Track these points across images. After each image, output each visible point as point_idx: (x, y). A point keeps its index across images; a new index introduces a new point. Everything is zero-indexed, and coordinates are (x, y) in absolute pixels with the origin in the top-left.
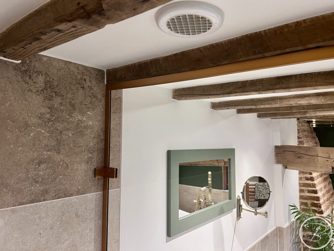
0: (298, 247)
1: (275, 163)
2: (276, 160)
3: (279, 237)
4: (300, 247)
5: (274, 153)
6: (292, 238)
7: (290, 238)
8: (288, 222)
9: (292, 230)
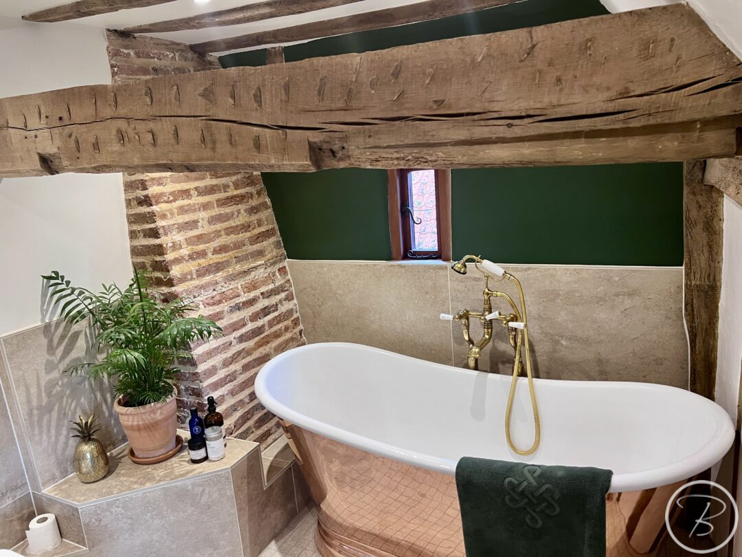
6: (63, 358)
7: (43, 357)
8: (43, 320)
9: (63, 337)
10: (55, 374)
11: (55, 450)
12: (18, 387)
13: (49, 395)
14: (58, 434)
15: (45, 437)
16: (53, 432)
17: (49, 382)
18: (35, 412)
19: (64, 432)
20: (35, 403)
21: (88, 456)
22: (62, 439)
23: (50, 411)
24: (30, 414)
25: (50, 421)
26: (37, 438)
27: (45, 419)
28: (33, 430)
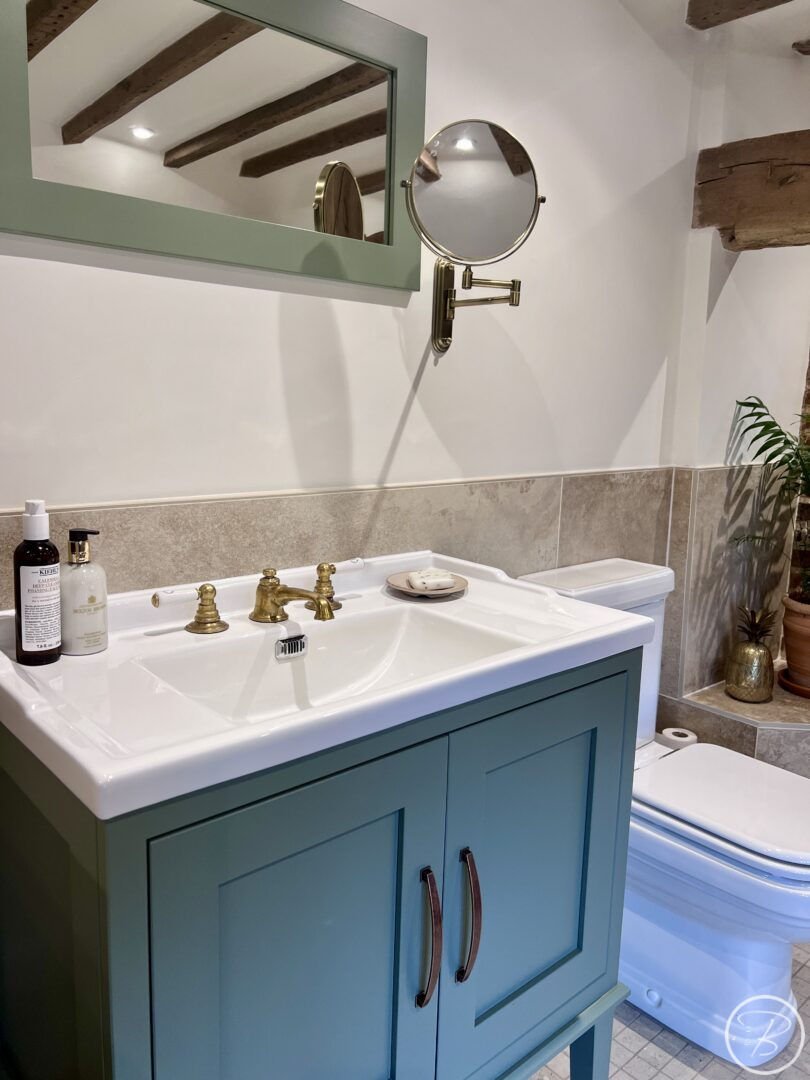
0: (763, 565)
1: (693, 227)
2: (698, 213)
3: (674, 503)
4: (775, 568)
5: (693, 183)
6: (733, 521)
7: (719, 513)
8: (725, 463)
9: (739, 492)
10: (723, 541)
11: (702, 644)
12: (696, 542)
13: (714, 568)
14: (709, 626)
15: (699, 624)
16: (706, 617)
17: (718, 548)
18: (700, 584)
19: (713, 625)
20: (702, 571)
21: (756, 663)
22: (710, 632)
23: (710, 588)
24: (696, 585)
25: (707, 602)
26: (694, 620)
27: (705, 597)
28: (693, 609)
